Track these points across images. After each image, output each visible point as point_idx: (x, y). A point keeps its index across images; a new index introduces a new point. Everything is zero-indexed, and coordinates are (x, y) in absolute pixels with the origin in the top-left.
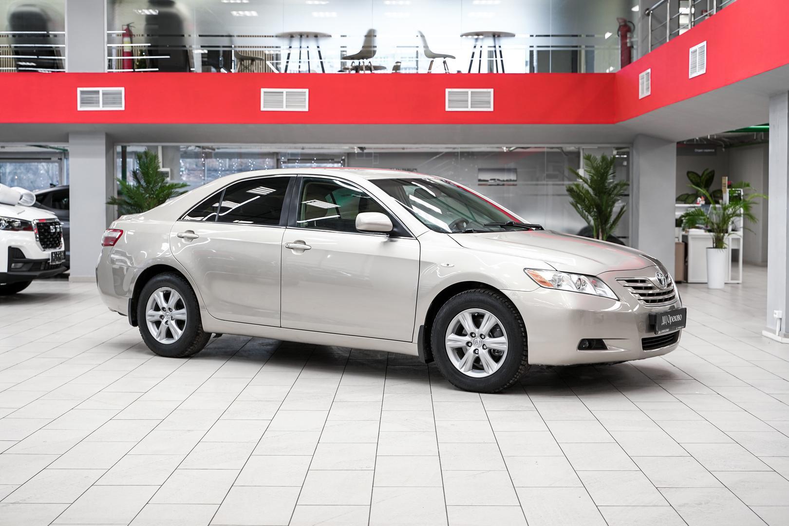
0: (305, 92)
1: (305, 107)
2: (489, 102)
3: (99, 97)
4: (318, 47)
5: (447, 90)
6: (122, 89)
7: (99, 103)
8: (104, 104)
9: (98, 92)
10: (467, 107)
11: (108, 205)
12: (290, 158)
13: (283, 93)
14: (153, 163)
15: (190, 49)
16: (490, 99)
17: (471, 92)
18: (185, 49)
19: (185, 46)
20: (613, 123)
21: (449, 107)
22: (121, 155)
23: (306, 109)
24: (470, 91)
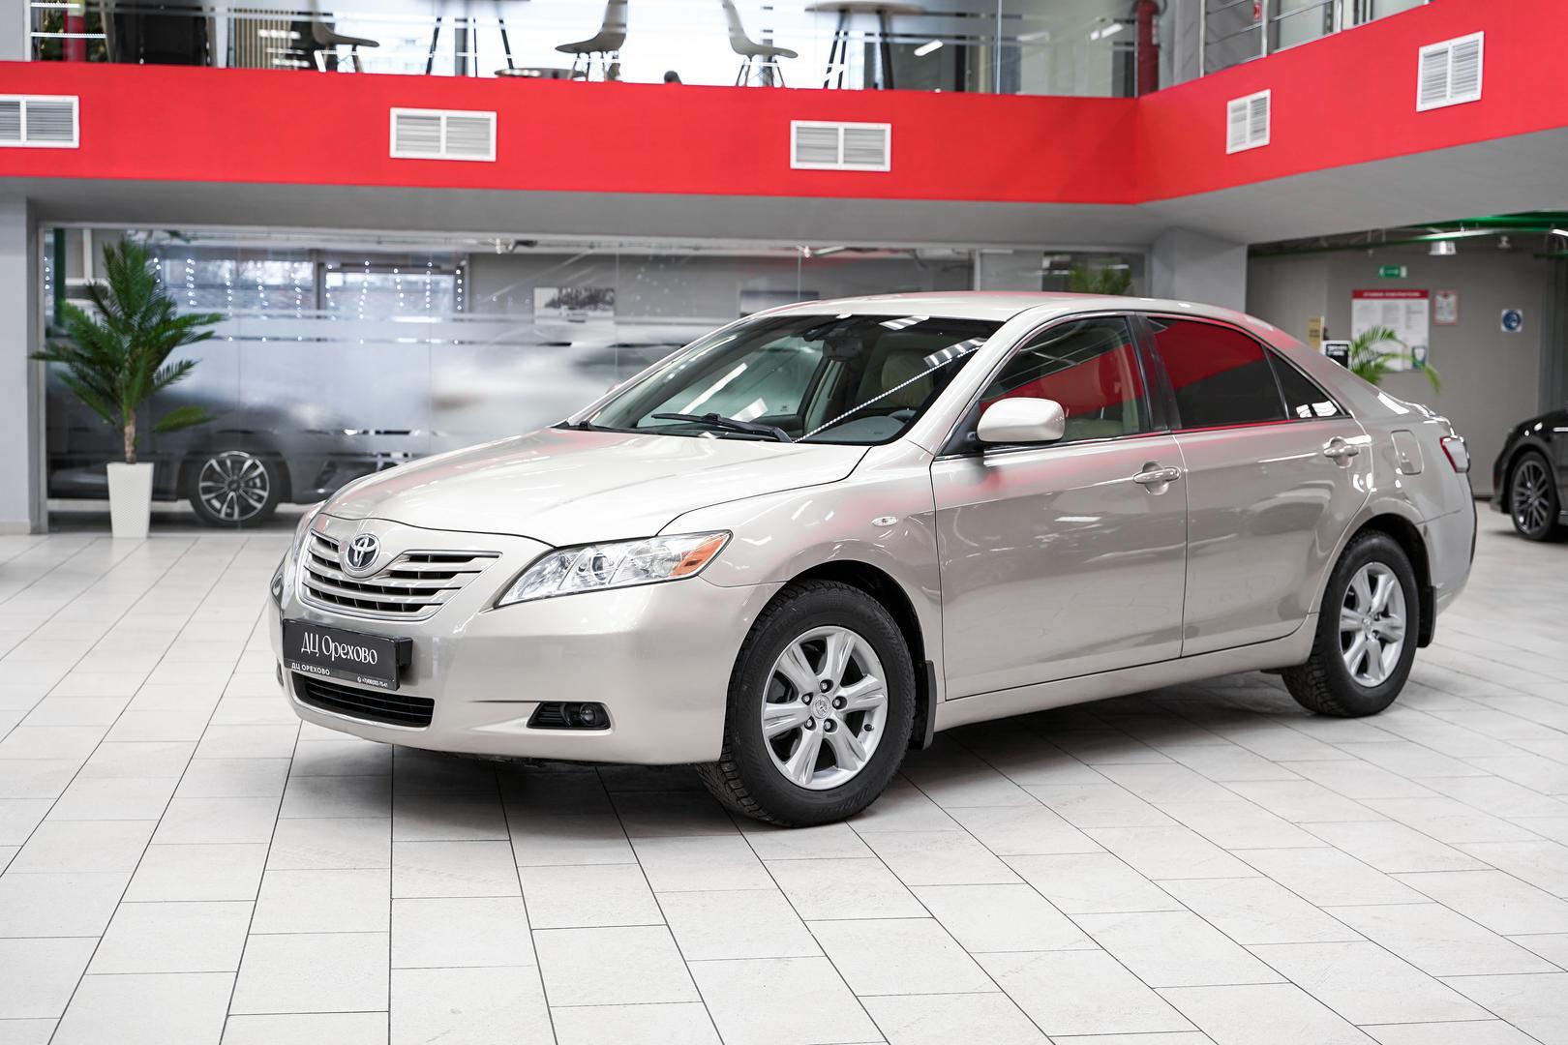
0: (488, 120)
1: (487, 151)
2: (881, 153)
3: (19, 117)
4: (501, 21)
5: (795, 125)
6: (74, 101)
7: (19, 130)
8: (32, 132)
9: (16, 105)
10: (836, 162)
11: (35, 362)
12: (347, 261)
13: (439, 119)
14: (140, 268)
15: (212, 14)
16: (884, 146)
17: (846, 130)
18: (199, 14)
19: (200, 9)
20: (1132, 202)
21: (798, 160)
22: (52, 251)
23: (491, 157)
24: (841, 126)
